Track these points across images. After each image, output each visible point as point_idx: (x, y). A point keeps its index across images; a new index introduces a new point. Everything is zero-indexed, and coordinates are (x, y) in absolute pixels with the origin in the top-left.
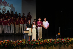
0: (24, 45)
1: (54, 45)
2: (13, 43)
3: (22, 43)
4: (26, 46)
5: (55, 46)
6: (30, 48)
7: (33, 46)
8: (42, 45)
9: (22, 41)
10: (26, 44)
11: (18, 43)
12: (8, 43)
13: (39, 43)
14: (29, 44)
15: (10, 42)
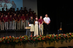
0: (26, 41)
1: (56, 40)
2: (15, 39)
3: (25, 39)
4: (28, 42)
5: (57, 42)
6: (33, 44)
7: (35, 41)
8: (44, 41)
9: (24, 37)
10: (28, 40)
11: (20, 39)
12: (10, 39)
13: (41, 39)
14: (32, 40)
15: (12, 38)
